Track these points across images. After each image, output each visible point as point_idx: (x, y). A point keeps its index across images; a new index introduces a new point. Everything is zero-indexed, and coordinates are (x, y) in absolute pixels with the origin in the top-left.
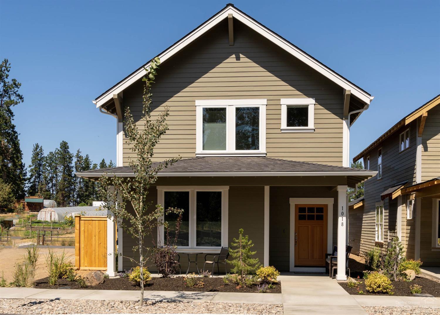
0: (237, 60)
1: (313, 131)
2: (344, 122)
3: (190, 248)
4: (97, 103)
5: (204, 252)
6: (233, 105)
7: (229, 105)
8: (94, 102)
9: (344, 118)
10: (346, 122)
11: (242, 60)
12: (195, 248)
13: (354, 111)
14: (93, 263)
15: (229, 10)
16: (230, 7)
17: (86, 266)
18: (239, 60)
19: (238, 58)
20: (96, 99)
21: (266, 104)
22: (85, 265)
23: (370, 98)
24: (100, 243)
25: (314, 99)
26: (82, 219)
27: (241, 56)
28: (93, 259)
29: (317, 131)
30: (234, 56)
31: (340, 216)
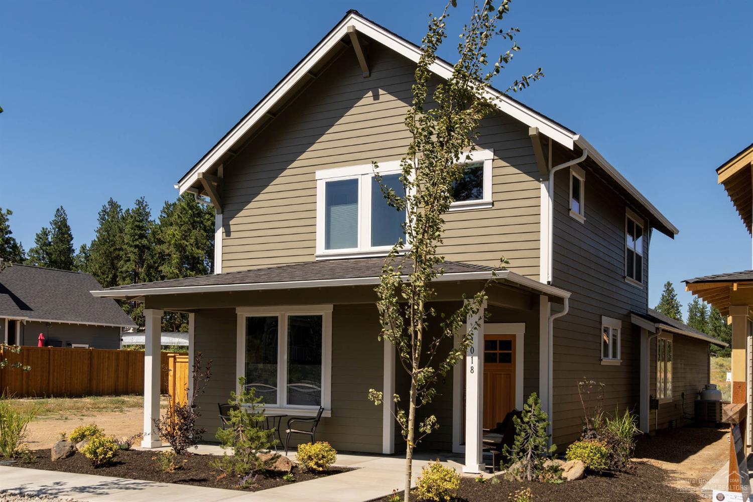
0: (374, 100)
1: (491, 206)
2: (543, 186)
3: (278, 408)
4: (180, 187)
5: (289, 414)
6: (367, 174)
7: (362, 175)
8: (176, 187)
9: (541, 180)
10: (545, 186)
11: (382, 98)
12: (285, 408)
13: (559, 166)
15: (351, 20)
16: (352, 15)
18: (378, 99)
19: (376, 97)
20: (179, 182)
23: (572, 138)
25: (492, 151)
26: (178, 360)
27: (381, 91)
29: (497, 205)
30: (370, 94)
31: (469, 356)
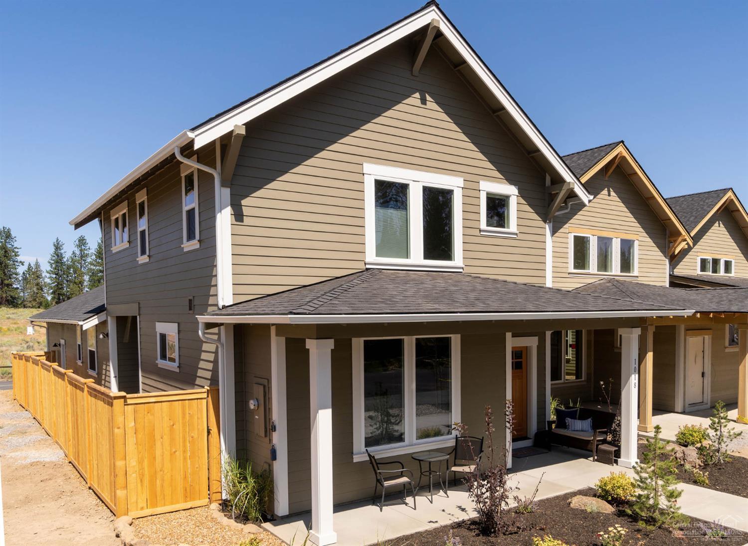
0: (421, 103)
1: (516, 236)
3: (407, 446)
6: (419, 182)
7: (413, 181)
9: (546, 221)
10: (548, 226)
11: (429, 105)
12: (415, 445)
14: (158, 498)
15: (432, 12)
16: (434, 8)
17: (142, 508)
18: (426, 104)
19: (424, 101)
21: (463, 186)
22: (140, 505)
24: (174, 450)
25: (516, 188)
28: (159, 489)
29: (520, 236)
30: (417, 95)
